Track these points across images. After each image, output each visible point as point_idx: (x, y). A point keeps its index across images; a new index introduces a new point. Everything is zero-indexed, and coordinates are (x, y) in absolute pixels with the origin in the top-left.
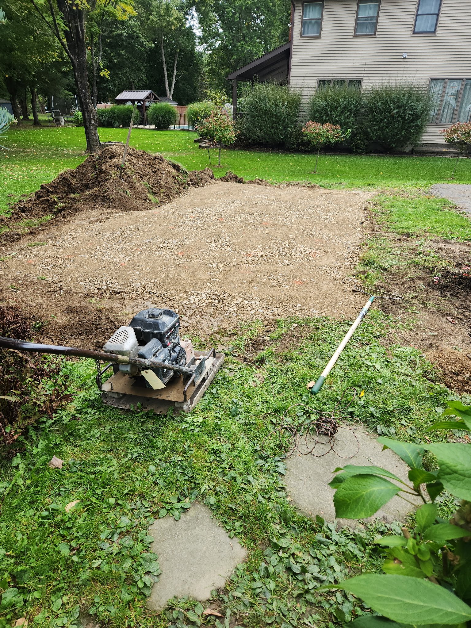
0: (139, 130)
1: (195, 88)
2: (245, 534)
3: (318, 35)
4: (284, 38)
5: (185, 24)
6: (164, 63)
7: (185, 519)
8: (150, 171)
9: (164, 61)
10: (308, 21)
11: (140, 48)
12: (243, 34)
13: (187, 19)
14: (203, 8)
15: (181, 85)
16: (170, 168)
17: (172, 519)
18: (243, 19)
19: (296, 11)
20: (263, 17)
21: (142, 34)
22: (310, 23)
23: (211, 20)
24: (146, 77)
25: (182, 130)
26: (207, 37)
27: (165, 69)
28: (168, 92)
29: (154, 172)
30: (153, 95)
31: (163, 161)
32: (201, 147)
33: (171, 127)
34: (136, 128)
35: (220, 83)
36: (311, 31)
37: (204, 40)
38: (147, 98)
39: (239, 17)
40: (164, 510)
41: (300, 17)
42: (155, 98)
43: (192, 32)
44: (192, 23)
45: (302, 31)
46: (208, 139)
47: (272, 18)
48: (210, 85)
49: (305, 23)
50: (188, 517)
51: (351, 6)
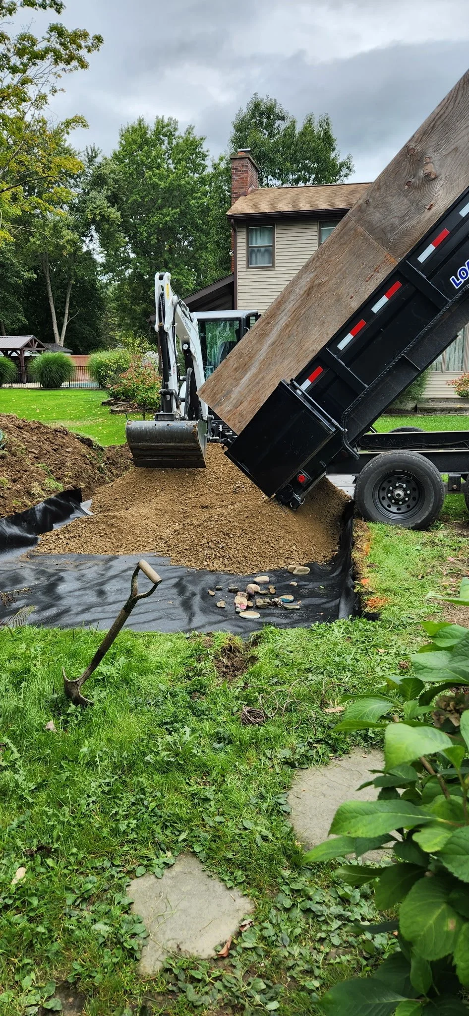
0: (15, 391)
1: (97, 330)
2: (248, 883)
3: (271, 265)
4: (224, 266)
5: (81, 247)
6: (51, 299)
7: (171, 876)
8: (50, 449)
9: (51, 295)
10: (256, 249)
11: (15, 279)
12: (165, 260)
13: (85, 241)
14: (107, 226)
15: (77, 327)
16: (78, 444)
17: (153, 877)
18: (163, 242)
19: (238, 237)
20: (191, 238)
21: (19, 262)
22: (259, 251)
23: (118, 242)
24: (25, 316)
25: (81, 389)
26: (114, 263)
27: (52, 306)
28: (57, 336)
29: (55, 450)
30: (35, 341)
31: (67, 434)
32: (113, 412)
33: (65, 384)
34: (10, 387)
35: (133, 322)
36: (261, 261)
37: (108, 268)
38: (27, 345)
39: (157, 239)
40: (141, 867)
41: (245, 244)
42: (39, 346)
43: (92, 259)
44: (91, 246)
45: (249, 261)
46: (123, 401)
47: (204, 238)
48: (120, 326)
49: (252, 252)
50: (174, 873)
51: (312, 230)
